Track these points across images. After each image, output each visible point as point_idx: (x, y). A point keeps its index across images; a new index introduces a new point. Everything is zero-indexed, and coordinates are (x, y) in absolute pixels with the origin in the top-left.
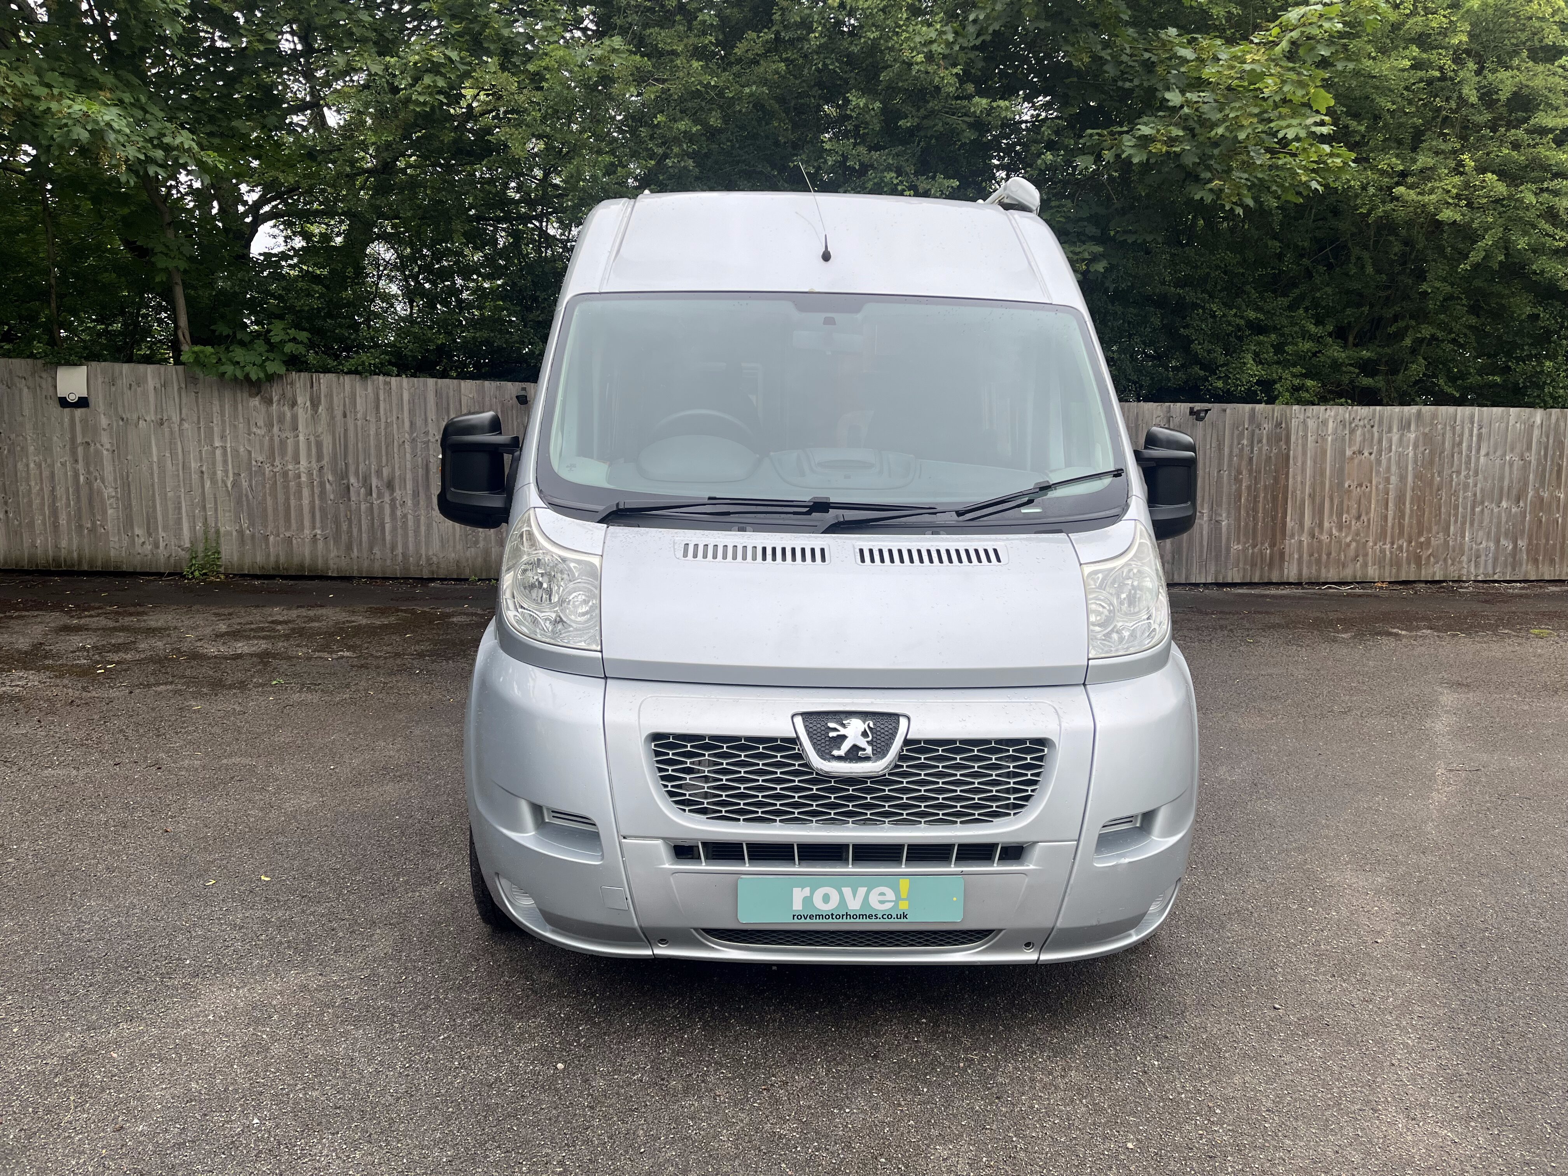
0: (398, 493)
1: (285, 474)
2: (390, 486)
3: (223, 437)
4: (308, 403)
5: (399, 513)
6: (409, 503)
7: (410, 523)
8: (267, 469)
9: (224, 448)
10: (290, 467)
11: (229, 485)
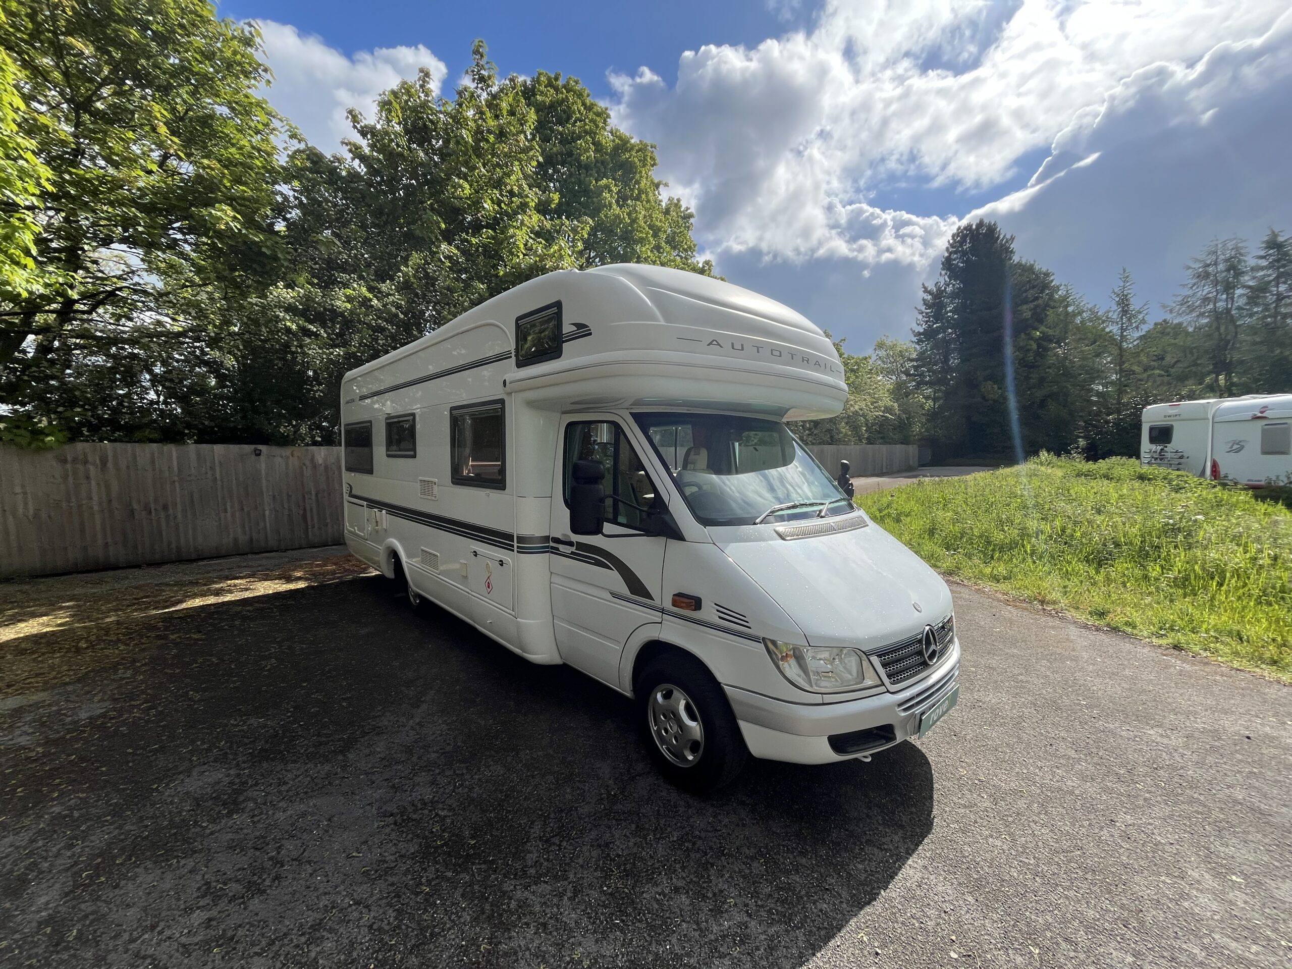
0: (171, 511)
1: (80, 506)
2: (165, 508)
3: (23, 486)
4: (98, 462)
5: (172, 524)
6: (179, 516)
7: (181, 527)
8: (64, 504)
9: (25, 493)
10: (84, 502)
11: (30, 517)
